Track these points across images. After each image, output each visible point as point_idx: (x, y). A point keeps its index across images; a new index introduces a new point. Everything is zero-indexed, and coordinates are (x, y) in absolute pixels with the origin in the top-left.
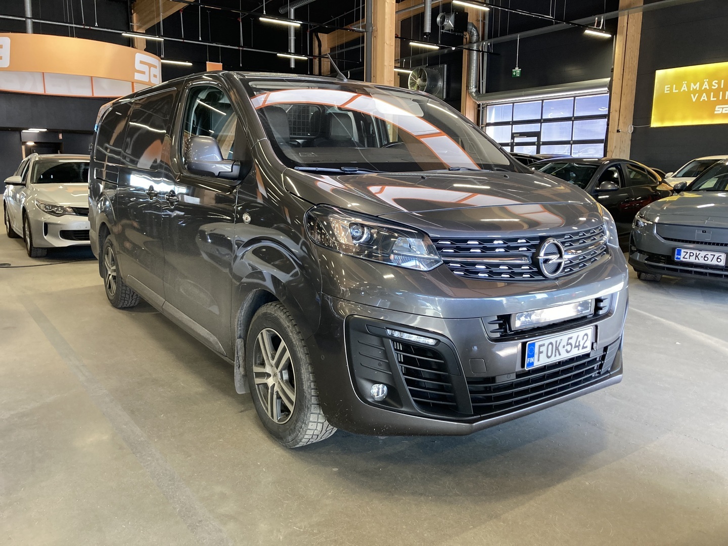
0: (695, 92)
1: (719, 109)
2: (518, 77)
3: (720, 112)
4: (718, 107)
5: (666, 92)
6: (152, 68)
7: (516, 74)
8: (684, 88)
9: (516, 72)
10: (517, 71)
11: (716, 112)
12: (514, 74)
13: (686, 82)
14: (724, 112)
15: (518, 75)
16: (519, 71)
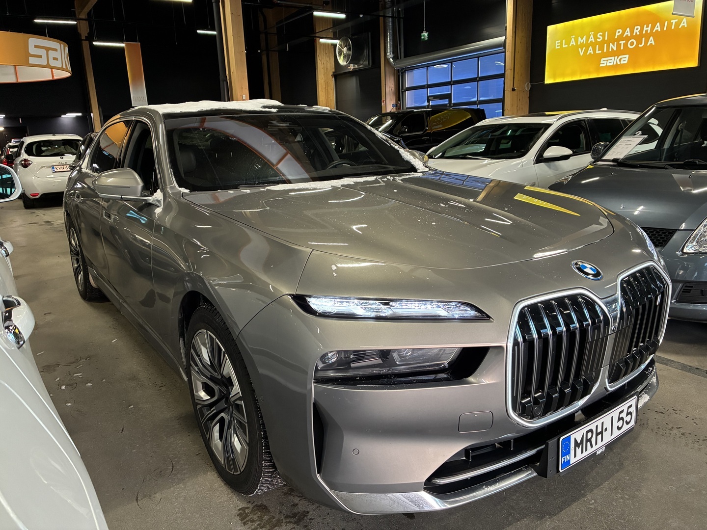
0: (582, 46)
1: (604, 62)
3: (605, 65)
4: (602, 59)
5: (557, 48)
8: (573, 43)
11: (601, 65)
12: (423, 37)
13: (574, 36)
14: (608, 64)
15: (426, 39)
16: (426, 35)
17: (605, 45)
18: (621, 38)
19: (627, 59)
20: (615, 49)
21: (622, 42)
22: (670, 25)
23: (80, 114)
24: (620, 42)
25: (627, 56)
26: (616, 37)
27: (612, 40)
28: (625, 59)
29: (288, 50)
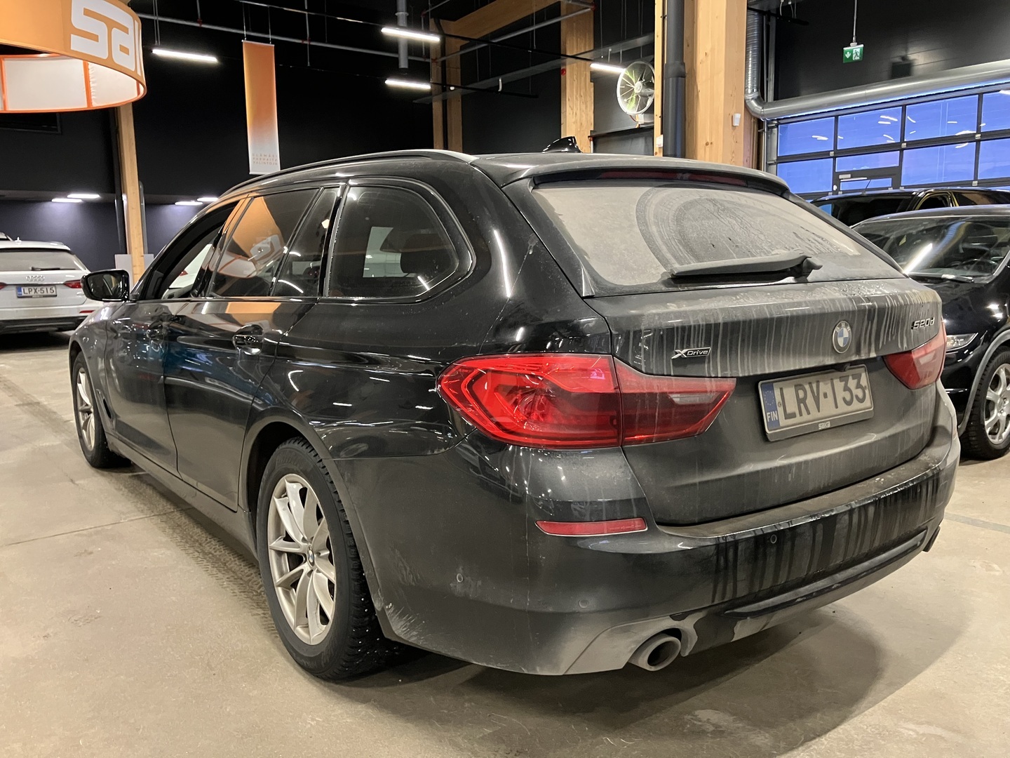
2: (857, 62)
6: (115, 30)
7: (851, 57)
9: (851, 52)
10: (854, 50)
12: (848, 55)
15: (858, 58)
16: (858, 50)
23: (95, 197)
29: (500, 90)
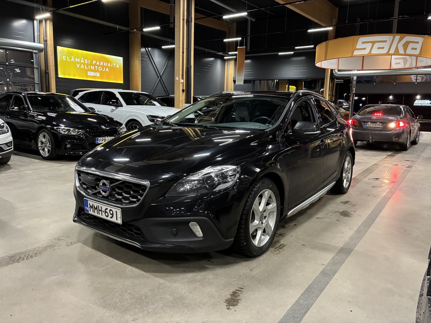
0: (78, 63)
1: (89, 73)
3: (90, 75)
4: (88, 72)
5: (64, 59)
8: (73, 59)
11: (88, 75)
13: (73, 57)
14: (91, 75)
17: (89, 66)
18: (95, 65)
19: (99, 75)
20: (93, 69)
21: (96, 67)
22: (113, 65)
24: (95, 67)
25: (99, 73)
26: (93, 64)
27: (91, 64)
28: (98, 74)
